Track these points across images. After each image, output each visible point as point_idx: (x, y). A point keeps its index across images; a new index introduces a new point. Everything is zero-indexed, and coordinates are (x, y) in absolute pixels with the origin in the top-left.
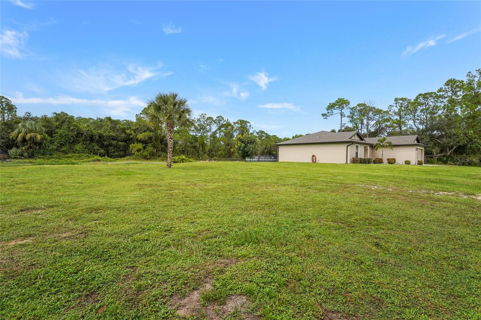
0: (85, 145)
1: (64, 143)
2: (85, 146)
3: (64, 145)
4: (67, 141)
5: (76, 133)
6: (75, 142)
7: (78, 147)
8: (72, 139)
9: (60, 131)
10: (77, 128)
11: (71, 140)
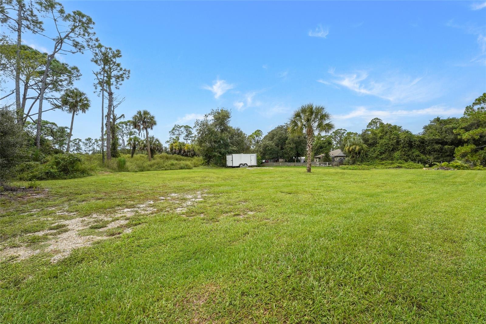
0: (404, 151)
1: (383, 152)
2: (403, 153)
3: (384, 153)
4: (387, 149)
5: (395, 141)
6: (395, 149)
7: (397, 154)
8: (392, 147)
9: (381, 141)
10: (396, 136)
11: (390, 148)
